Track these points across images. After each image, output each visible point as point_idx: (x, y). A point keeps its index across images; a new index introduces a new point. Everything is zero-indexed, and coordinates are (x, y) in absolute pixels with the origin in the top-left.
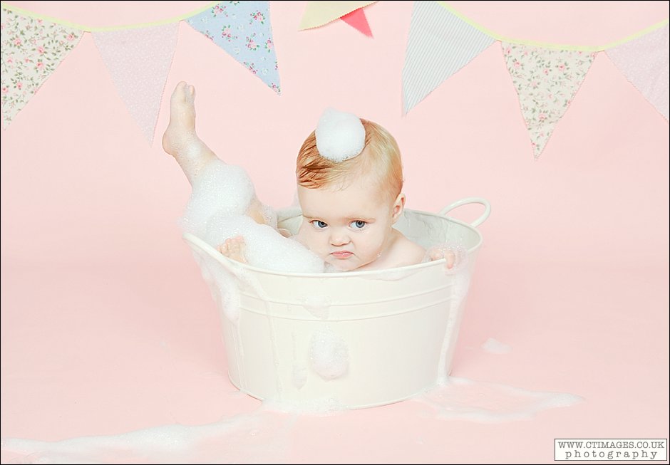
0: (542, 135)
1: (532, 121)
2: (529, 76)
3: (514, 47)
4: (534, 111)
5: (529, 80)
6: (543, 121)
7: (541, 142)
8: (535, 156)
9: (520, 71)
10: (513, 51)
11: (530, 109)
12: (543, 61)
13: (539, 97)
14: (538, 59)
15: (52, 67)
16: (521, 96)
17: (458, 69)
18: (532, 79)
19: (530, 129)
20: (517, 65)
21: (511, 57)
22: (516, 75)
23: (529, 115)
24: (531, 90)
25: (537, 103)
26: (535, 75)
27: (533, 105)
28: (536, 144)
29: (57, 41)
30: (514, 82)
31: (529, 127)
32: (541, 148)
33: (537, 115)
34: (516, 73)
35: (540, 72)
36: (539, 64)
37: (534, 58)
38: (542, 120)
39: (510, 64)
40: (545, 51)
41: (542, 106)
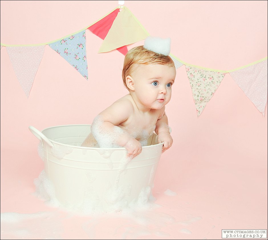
0: (201, 107)
1: (197, 101)
3: (191, 68)
4: (198, 96)
5: (197, 83)
6: (202, 101)
7: (201, 110)
8: (198, 116)
9: (193, 78)
10: (190, 70)
11: (196, 95)
12: (203, 75)
13: (201, 90)
14: (201, 74)
16: (193, 89)
18: (198, 82)
19: (196, 104)
20: (192, 76)
21: (189, 72)
22: (191, 80)
23: (196, 98)
24: (197, 87)
25: (199, 93)
26: (199, 80)
28: (198, 110)
30: (190, 83)
32: (200, 112)
33: (199, 98)
34: (191, 79)
35: (201, 79)
36: (201, 76)
37: (199, 73)
38: (201, 100)
39: (189, 75)
40: (204, 71)
41: (202, 94)
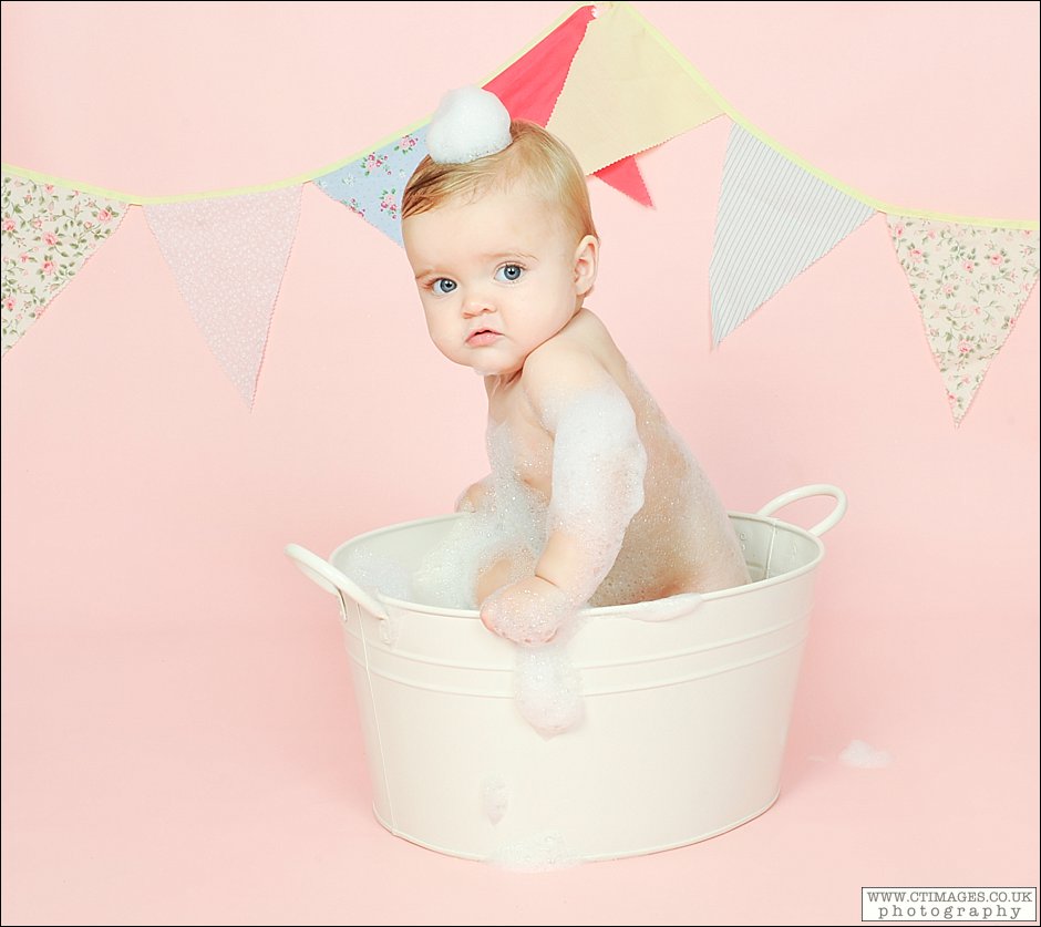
0: (966, 380)
1: (947, 356)
2: (938, 274)
3: (909, 224)
4: (950, 337)
5: (939, 282)
6: (967, 356)
7: (966, 393)
8: (958, 421)
9: (921, 266)
10: (908, 233)
11: (942, 333)
12: (962, 248)
13: (958, 313)
14: (954, 244)
15: (70, 269)
16: (924, 309)
17: (809, 263)
18: (944, 280)
19: (943, 370)
20: (917, 256)
21: (904, 240)
22: (914, 273)
23: (940, 344)
24: (942, 299)
25: (954, 323)
26: (948, 272)
27: (948, 327)
28: (956, 397)
29: (79, 224)
30: (913, 285)
31: (942, 366)
32: (965, 404)
33: (955, 345)
34: (914, 269)
35: (958, 267)
36: (955, 254)
37: (945, 242)
38: (965, 353)
39: (904, 253)
40: (965, 230)
41: (964, 328)
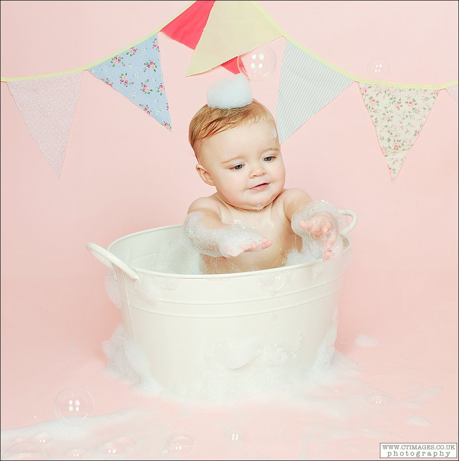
0: (397, 160)
1: (388, 149)
2: (384, 111)
3: (370, 87)
4: (389, 140)
5: (384, 114)
6: (397, 149)
7: (397, 166)
8: (392, 179)
9: (376, 107)
10: (369, 91)
11: (385, 139)
12: (395, 98)
13: (393, 129)
14: (391, 97)
16: (377, 128)
17: (323, 106)
18: (386, 114)
19: (386, 156)
20: (374, 102)
21: (367, 95)
22: (372, 110)
23: (385, 144)
24: (386, 123)
25: (391, 134)
26: (388, 109)
27: (388, 135)
28: (392, 168)
30: (372, 116)
31: (385, 154)
32: (397, 173)
33: (392, 144)
34: (373, 108)
35: (393, 107)
36: (391, 101)
37: (386, 96)
38: (396, 148)
39: (367, 101)
40: (396, 90)
41: (396, 136)
